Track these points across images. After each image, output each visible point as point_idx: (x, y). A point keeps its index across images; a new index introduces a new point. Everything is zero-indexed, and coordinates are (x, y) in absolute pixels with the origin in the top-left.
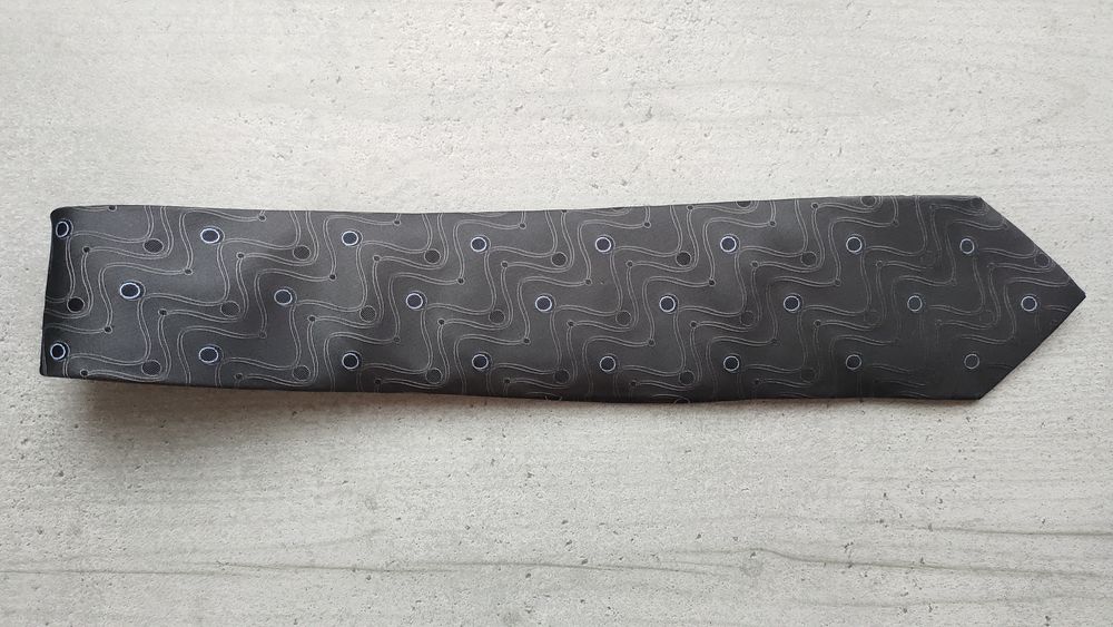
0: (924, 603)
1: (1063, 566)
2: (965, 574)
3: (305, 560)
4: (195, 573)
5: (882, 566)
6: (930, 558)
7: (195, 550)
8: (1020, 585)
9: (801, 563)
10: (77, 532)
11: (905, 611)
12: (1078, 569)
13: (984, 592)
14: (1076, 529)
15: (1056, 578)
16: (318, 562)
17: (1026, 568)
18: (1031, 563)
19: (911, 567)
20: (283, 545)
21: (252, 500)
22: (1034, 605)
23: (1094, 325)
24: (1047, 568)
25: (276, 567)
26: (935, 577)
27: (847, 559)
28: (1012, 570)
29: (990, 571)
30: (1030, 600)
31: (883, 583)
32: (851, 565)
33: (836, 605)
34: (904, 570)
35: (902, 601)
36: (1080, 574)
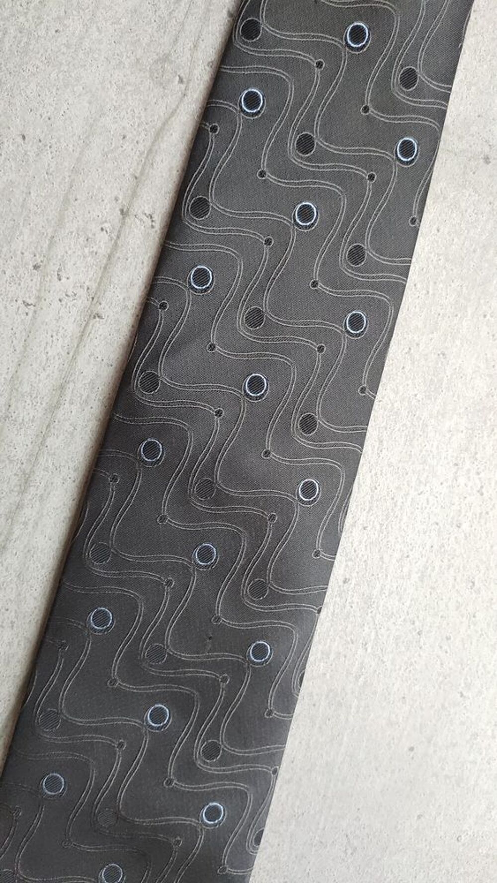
0: (39, 298)
1: (28, 513)
2: (61, 371)
5: (109, 257)
8: (21, 443)
9: (148, 144)
11: (36, 267)
12: (17, 532)
13: (26, 388)
15: (14, 498)
17: (42, 460)
18: (46, 469)
23: (332, 657)
24: (32, 490)
26: (71, 327)
27: (133, 212)
28: (44, 439)
29: (54, 408)
31: (86, 250)
32: (124, 213)
33: (75, 171)
34: (94, 286)
35: (53, 268)
36: (10, 533)
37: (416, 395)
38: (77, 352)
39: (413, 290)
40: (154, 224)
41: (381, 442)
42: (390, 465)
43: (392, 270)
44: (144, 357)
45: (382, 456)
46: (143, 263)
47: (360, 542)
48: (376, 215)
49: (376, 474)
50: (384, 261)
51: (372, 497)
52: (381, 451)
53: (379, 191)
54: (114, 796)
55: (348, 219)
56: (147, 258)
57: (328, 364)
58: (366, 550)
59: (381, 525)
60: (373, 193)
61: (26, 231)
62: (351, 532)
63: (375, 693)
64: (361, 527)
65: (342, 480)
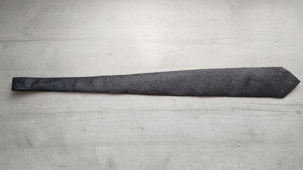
0: (261, 116)
1: (283, 110)
2: (267, 111)
3: (165, 109)
4: (149, 111)
5: (254, 110)
6: (261, 109)
7: (149, 107)
8: (276, 113)
9: (241, 110)
10: (132, 105)
11: (258, 117)
12: (285, 111)
13: (270, 114)
14: (284, 104)
15: (282, 112)
16: (167, 109)
18: (277, 110)
20: (162, 107)
21: (157, 100)
24: (280, 110)
25: (161, 110)
26: (262, 112)
28: (275, 111)
29: (271, 111)
30: (278, 115)
32: (249, 110)
33: (247, 116)
35: (257, 115)
61: (255, 119)
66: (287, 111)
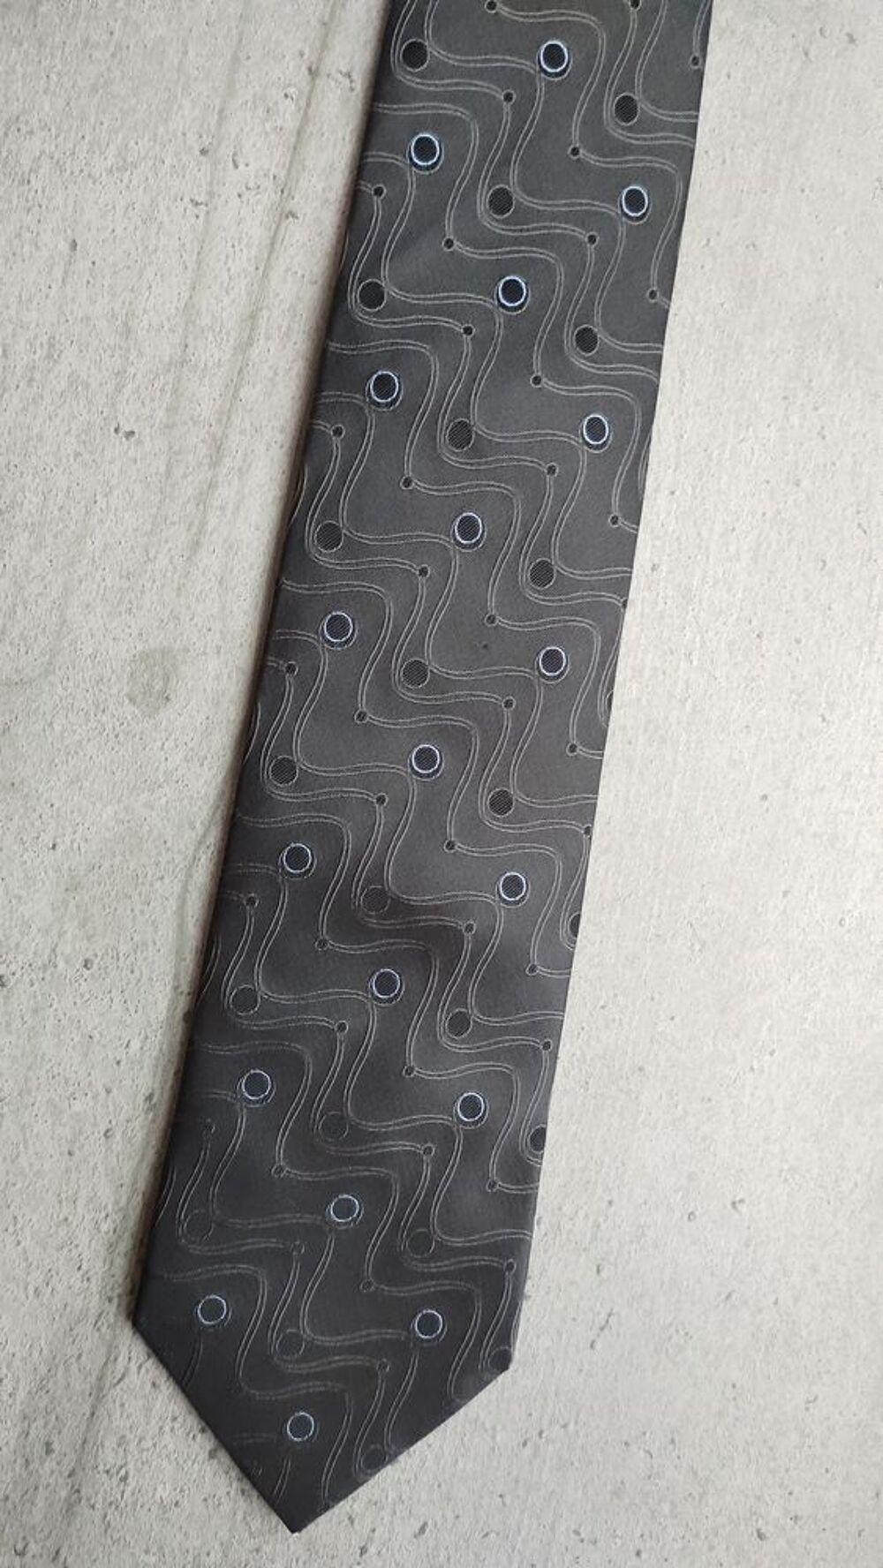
0: (211, 194)
1: (225, 493)
2: (249, 294)
5: (299, 133)
8: (207, 397)
11: (203, 152)
12: (212, 521)
13: (205, 321)
15: (206, 473)
17: (236, 420)
18: (243, 432)
19: (285, 191)
22: (161, 413)
23: (647, 674)
24: (227, 461)
26: (257, 233)
27: (324, 70)
28: (236, 391)
29: (245, 345)
30: (171, 410)
31: (268, 125)
32: (313, 73)
33: (243, 18)
34: (282, 174)
35: (225, 151)
36: (203, 523)
37: (722, 305)
38: (268, 266)
39: (705, 159)
40: (354, 85)
41: (683, 372)
42: (697, 404)
43: (676, 128)
44: (360, 262)
45: (685, 391)
46: (344, 139)
47: (669, 514)
48: (646, 53)
49: (680, 417)
50: (663, 115)
51: (678, 449)
52: (684, 384)
53: (646, 23)
54: (379, 867)
55: (611, 59)
56: (349, 130)
57: (604, 259)
58: (677, 523)
59: (694, 488)
60: (639, 24)
61: (187, 104)
62: (655, 499)
63: (708, 722)
64: (667, 492)
65: (638, 419)
66: (196, 545)
